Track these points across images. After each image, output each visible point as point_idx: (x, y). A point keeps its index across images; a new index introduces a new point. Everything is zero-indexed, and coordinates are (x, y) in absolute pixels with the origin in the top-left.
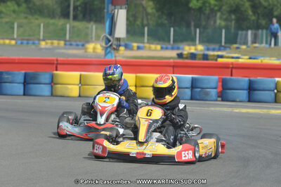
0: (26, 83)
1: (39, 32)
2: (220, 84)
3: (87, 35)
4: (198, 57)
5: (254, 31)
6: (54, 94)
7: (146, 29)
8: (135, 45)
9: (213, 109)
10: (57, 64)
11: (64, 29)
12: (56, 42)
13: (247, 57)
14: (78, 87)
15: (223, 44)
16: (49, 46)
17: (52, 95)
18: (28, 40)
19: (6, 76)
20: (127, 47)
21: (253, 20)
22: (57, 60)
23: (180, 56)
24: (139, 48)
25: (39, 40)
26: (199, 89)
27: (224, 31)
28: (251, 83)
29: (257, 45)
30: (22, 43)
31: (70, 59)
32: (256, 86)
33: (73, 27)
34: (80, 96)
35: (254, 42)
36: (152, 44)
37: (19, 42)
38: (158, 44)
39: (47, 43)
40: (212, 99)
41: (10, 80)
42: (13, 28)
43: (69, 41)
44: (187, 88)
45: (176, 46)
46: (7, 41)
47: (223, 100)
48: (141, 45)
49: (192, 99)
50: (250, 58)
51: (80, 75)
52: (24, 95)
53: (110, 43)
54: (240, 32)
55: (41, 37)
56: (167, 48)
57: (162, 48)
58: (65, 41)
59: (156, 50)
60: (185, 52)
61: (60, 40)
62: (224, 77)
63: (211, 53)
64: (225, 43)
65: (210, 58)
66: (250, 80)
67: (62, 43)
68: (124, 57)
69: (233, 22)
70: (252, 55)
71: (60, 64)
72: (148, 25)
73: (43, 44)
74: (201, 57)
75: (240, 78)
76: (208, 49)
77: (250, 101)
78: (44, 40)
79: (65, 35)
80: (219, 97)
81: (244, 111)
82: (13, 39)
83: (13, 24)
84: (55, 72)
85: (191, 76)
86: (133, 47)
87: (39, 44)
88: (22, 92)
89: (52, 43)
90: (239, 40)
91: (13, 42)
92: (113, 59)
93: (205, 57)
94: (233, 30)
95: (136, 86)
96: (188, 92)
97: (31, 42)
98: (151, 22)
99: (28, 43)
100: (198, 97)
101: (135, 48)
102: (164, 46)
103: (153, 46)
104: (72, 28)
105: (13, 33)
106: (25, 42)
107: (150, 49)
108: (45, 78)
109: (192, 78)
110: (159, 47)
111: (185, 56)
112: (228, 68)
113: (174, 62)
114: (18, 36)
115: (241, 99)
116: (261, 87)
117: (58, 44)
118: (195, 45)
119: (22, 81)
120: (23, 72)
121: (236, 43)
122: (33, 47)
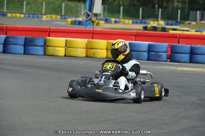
0: (25, 45)
1: (42, 8)
2: (170, 49)
3: (77, 11)
4: (158, 29)
5: (201, 12)
6: (46, 54)
7: (122, 8)
8: (113, 20)
9: (162, 67)
10: (50, 32)
11: (60, 7)
12: (54, 16)
13: (195, 30)
14: (64, 49)
15: (179, 20)
16: (49, 19)
17: (45, 54)
18: (34, 14)
19: (11, 40)
20: (107, 21)
21: (202, 4)
22: (50, 29)
23: (145, 28)
24: (116, 22)
25: (42, 14)
26: (154, 53)
27: (179, 11)
28: (192, 49)
29: (203, 22)
30: (29, 17)
31: (59, 28)
32: (195, 51)
33: (68, 5)
34: (65, 56)
35: (202, 20)
36: (126, 19)
37: (27, 16)
38: (130, 19)
39: (47, 17)
40: (163, 60)
41: (14, 42)
42: (23, 5)
43: (64, 16)
44: (145, 51)
45: (143, 21)
46: (18, 15)
47: (171, 61)
48: (117, 20)
49: (148, 60)
50: (196, 31)
51: (66, 41)
52: (24, 54)
53: (89, 18)
54: (191, 12)
55: (44, 13)
56: (137, 23)
57: (133, 23)
58: (61, 16)
59: (128, 24)
60: (149, 26)
61: (57, 15)
62: (172, 44)
63: (168, 27)
64: (180, 20)
65: (167, 30)
66: (191, 47)
67: (59, 17)
68: (104, 28)
69: (187, 5)
70: (198, 29)
71: (52, 32)
72: (123, 5)
73: (44, 17)
74: (160, 29)
75: (184, 45)
76: (167, 24)
77: (191, 62)
78: (45, 14)
79: (61, 11)
80: (168, 58)
81: (185, 69)
82: (23, 13)
83: (23, 2)
84: (48, 38)
85: (148, 43)
86: (112, 21)
87: (42, 17)
88: (22, 52)
89: (51, 17)
90: (190, 18)
91: (23, 16)
92: (91, 29)
93: (164, 29)
94: (186, 11)
95: (107, 49)
96: (146, 54)
97: (36, 16)
98: (126, 3)
99: (33, 17)
100: (153, 59)
101: (113, 22)
102: (135, 21)
103: (126, 21)
104: (66, 6)
105: (23, 9)
106: (31, 16)
107: (124, 23)
108: (40, 41)
109: (149, 44)
110: (131, 22)
111: (149, 29)
112: (177, 37)
113: (136, 33)
114: (26, 11)
115: (184, 60)
116: (200, 52)
117: (56, 18)
118: (157, 21)
119: (23, 43)
120: (24, 37)
121: (188, 20)
122: (37, 19)
